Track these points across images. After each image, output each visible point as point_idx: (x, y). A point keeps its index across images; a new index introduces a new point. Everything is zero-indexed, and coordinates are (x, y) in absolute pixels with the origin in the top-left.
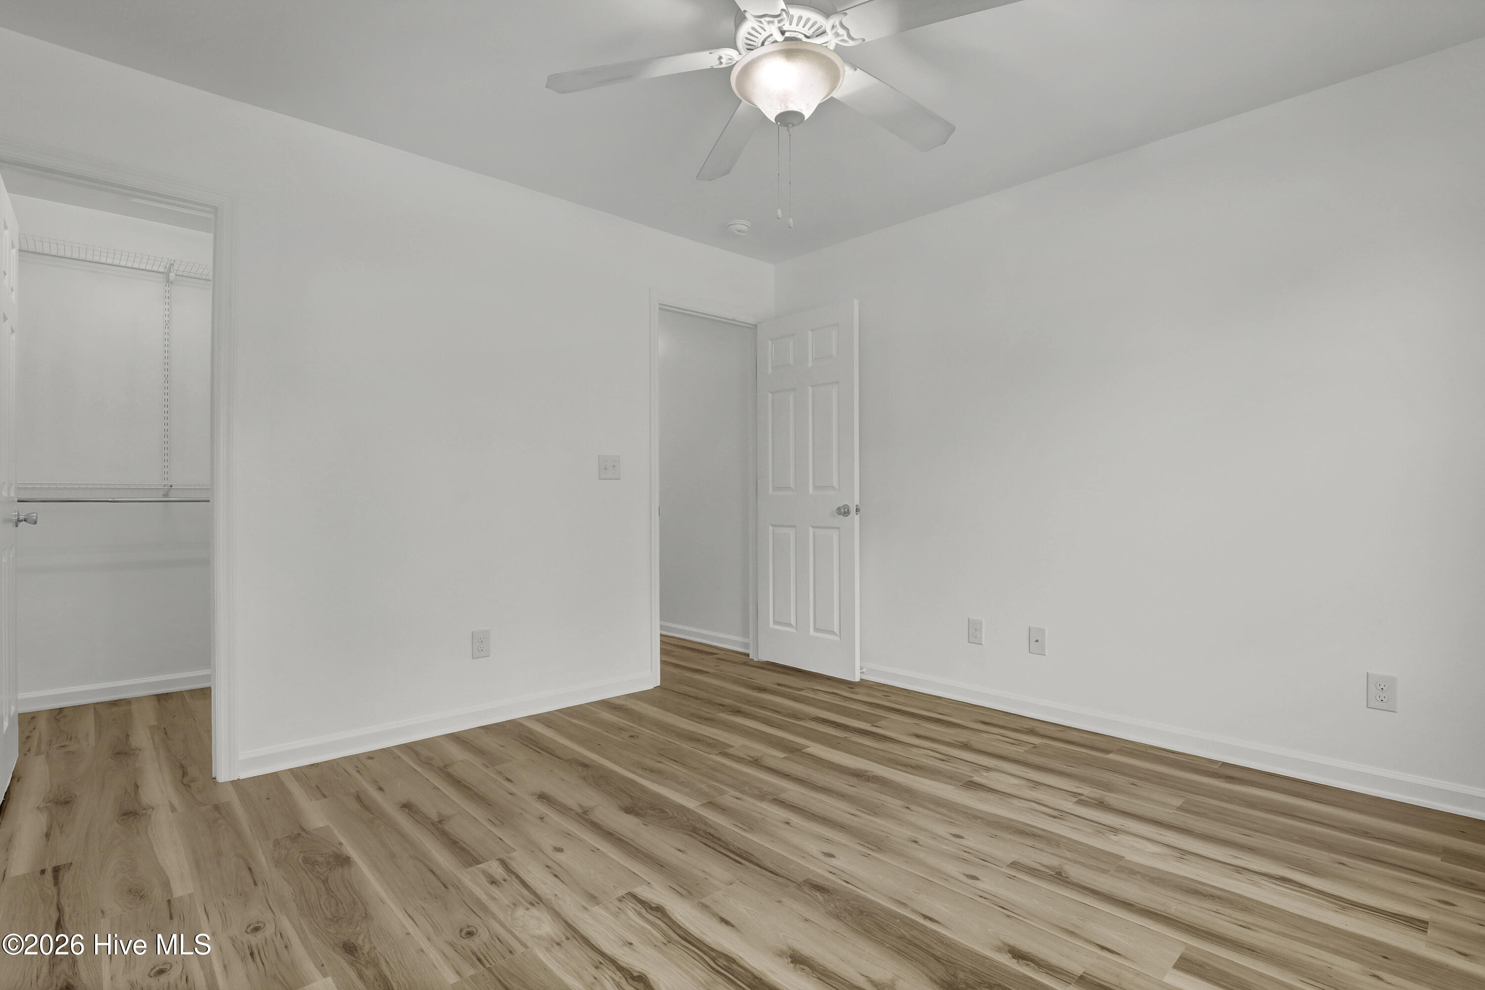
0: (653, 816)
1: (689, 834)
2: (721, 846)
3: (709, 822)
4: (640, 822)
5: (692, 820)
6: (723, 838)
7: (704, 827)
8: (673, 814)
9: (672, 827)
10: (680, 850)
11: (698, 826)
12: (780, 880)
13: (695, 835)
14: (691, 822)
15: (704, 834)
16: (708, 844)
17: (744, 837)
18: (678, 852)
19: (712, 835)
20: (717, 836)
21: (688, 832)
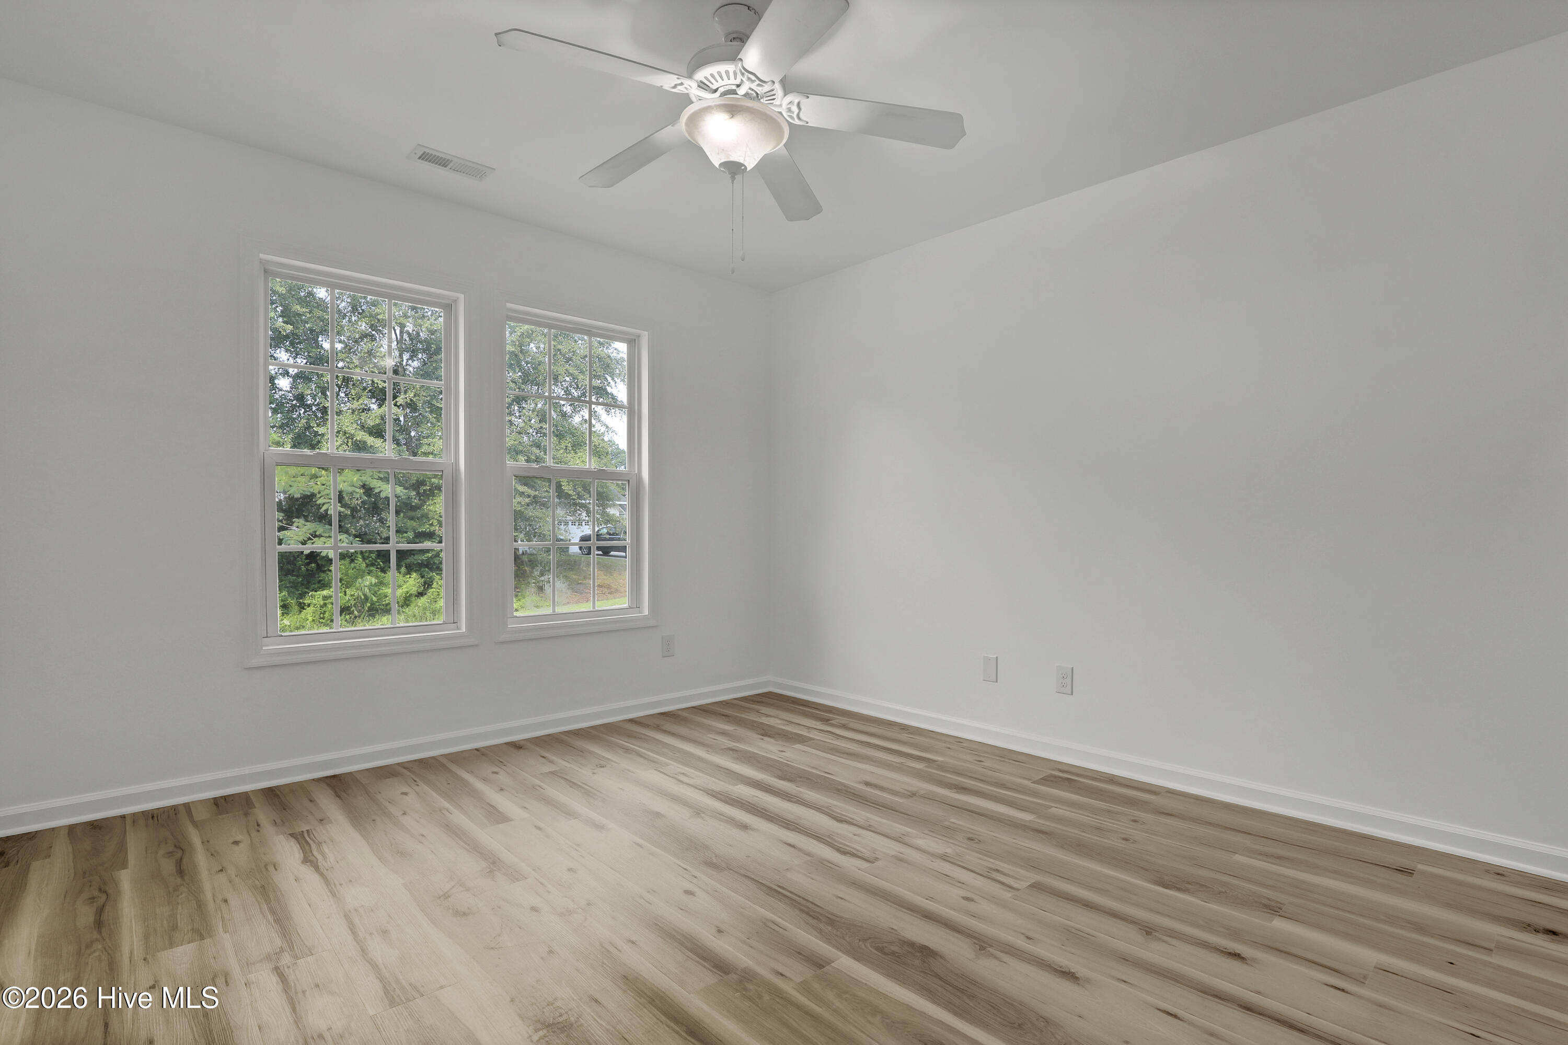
0: (891, 943)
1: (837, 917)
2: (799, 903)
3: (816, 933)
4: (902, 934)
5: (837, 936)
6: (797, 912)
7: (821, 926)
8: (865, 946)
9: (860, 927)
10: (842, 899)
11: (830, 928)
12: (742, 872)
13: (829, 916)
14: (838, 933)
15: (820, 917)
16: (813, 906)
17: (774, 914)
18: (843, 897)
19: (810, 916)
20: (804, 916)
21: (837, 919)
